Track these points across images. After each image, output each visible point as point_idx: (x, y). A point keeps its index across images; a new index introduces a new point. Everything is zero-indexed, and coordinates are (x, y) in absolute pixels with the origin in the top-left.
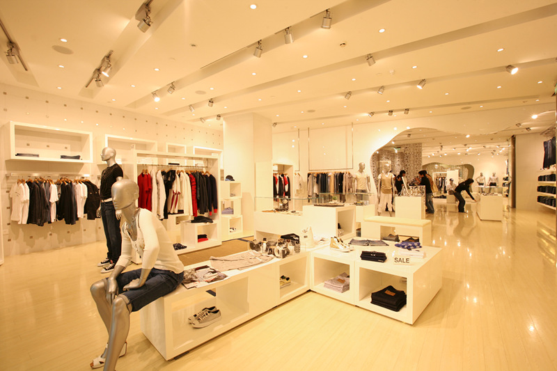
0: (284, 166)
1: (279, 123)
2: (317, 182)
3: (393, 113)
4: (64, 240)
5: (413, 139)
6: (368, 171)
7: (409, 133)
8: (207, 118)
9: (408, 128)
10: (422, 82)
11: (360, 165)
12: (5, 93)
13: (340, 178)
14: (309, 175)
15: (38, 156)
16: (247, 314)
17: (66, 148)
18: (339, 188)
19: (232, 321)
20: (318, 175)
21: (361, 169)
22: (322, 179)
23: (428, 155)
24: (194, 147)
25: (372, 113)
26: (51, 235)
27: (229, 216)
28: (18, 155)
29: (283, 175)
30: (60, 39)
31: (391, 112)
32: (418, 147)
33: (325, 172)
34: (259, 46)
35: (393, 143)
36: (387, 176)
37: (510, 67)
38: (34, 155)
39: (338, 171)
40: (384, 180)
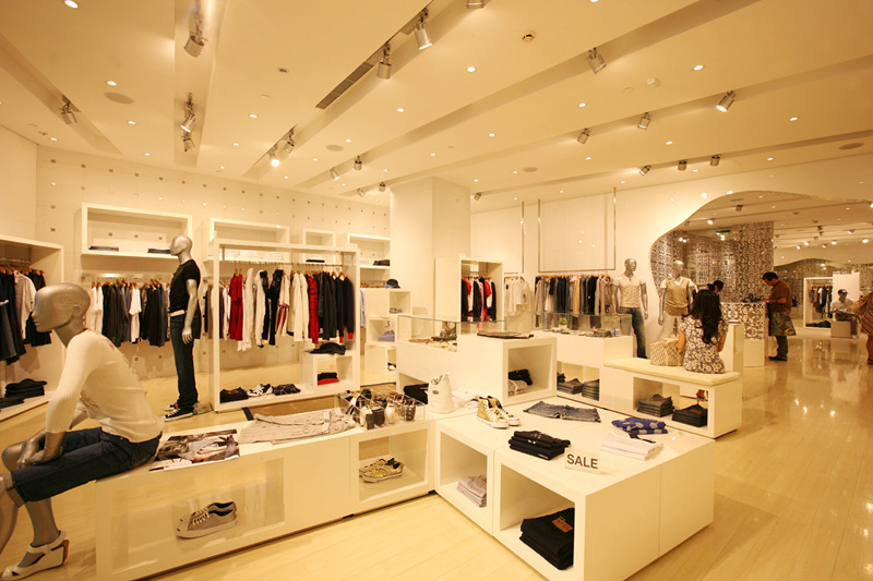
0: (487, 264)
2: (551, 293)
3: (688, 166)
4: (154, 368)
5: (750, 215)
6: (644, 274)
7: (738, 202)
8: (368, 188)
9: (730, 193)
10: (728, 97)
11: (627, 262)
12: (83, 166)
13: (590, 285)
14: (538, 279)
15: (117, 249)
16: (283, 524)
17: (160, 238)
18: (589, 304)
19: (246, 535)
20: (553, 280)
21: (630, 270)
22: (558, 288)
23: (788, 247)
24: (349, 235)
25: (647, 168)
26: (136, 359)
27: (387, 345)
28: (92, 248)
29: (482, 280)
30: (106, 82)
31: (683, 163)
32: (766, 230)
33: (566, 274)
35: (710, 222)
36: (677, 283)
38: (112, 249)
39: (590, 274)
40: (671, 291)
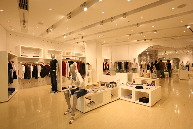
0: (106, 59)
1: (105, 44)
2: (118, 65)
3: (146, 40)
4: (33, 85)
5: (154, 49)
6: (137, 61)
7: (152, 47)
8: (79, 42)
9: (152, 45)
10: (156, 31)
11: (134, 59)
12: (17, 36)
13: (126, 63)
14: (115, 62)
15: (27, 56)
17: (34, 53)
18: (126, 67)
20: (118, 62)
21: (134, 60)
22: (120, 64)
23: (160, 55)
24: (74, 53)
25: (138, 41)
26: (29, 83)
27: (88, 77)
28: (21, 56)
29: (106, 63)
30: (41, 21)
31: (145, 40)
32: (156, 52)
33: (121, 61)
34: (102, 22)
35: (146, 50)
36: (144, 63)
37: (187, 26)
38: (26, 56)
39: (126, 61)
40: (143, 64)
